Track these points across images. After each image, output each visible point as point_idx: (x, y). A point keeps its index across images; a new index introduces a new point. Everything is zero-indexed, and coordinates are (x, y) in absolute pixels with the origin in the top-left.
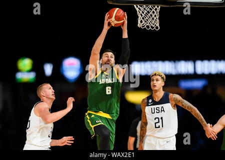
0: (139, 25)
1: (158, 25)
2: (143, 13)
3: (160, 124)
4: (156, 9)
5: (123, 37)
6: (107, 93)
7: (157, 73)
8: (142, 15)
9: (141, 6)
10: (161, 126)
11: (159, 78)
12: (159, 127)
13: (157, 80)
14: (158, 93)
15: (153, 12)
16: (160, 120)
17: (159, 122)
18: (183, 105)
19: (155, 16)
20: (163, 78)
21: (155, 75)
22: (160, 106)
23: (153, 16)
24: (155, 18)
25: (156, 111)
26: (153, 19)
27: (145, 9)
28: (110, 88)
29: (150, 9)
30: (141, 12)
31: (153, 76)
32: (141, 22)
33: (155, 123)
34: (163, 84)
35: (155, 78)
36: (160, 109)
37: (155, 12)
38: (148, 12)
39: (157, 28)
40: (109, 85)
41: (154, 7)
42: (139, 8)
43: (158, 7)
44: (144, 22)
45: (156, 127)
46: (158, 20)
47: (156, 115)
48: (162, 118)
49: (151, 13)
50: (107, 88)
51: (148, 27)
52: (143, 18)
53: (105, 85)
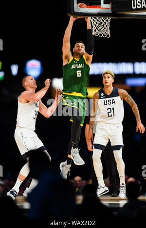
0: (93, 34)
1: (109, 33)
2: (97, 23)
3: (112, 113)
4: (107, 21)
5: (88, 29)
6: (78, 76)
7: (108, 72)
8: (96, 26)
9: (95, 18)
10: (113, 115)
11: (110, 76)
12: (111, 116)
13: (108, 78)
14: (109, 88)
15: (105, 23)
16: (112, 110)
17: (111, 112)
18: (128, 100)
19: (107, 26)
20: (112, 76)
21: (107, 73)
22: (111, 99)
23: (105, 26)
24: (106, 28)
25: (108, 103)
26: (105, 28)
27: (98, 20)
28: (80, 71)
29: (103, 20)
30: (95, 23)
31: (104, 74)
32: (95, 31)
33: (108, 113)
34: (113, 81)
35: (107, 76)
36: (111, 101)
37: (107, 23)
38: (101, 23)
39: (108, 36)
40: (79, 69)
41: (106, 18)
42: (93, 20)
43: (109, 19)
44: (97, 31)
45: (109, 116)
46: (109, 30)
47: (108, 106)
48: (113, 109)
49: (103, 24)
50: (78, 72)
51: (101, 35)
52: (97, 28)
53: (76, 69)
